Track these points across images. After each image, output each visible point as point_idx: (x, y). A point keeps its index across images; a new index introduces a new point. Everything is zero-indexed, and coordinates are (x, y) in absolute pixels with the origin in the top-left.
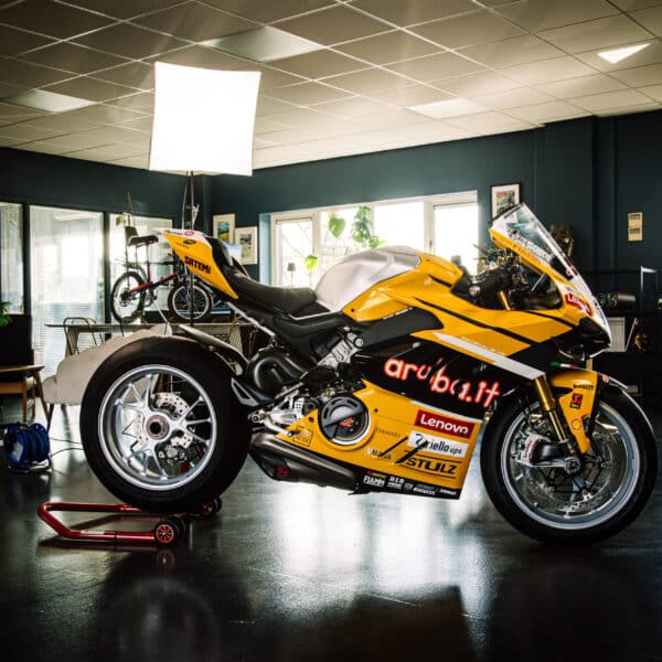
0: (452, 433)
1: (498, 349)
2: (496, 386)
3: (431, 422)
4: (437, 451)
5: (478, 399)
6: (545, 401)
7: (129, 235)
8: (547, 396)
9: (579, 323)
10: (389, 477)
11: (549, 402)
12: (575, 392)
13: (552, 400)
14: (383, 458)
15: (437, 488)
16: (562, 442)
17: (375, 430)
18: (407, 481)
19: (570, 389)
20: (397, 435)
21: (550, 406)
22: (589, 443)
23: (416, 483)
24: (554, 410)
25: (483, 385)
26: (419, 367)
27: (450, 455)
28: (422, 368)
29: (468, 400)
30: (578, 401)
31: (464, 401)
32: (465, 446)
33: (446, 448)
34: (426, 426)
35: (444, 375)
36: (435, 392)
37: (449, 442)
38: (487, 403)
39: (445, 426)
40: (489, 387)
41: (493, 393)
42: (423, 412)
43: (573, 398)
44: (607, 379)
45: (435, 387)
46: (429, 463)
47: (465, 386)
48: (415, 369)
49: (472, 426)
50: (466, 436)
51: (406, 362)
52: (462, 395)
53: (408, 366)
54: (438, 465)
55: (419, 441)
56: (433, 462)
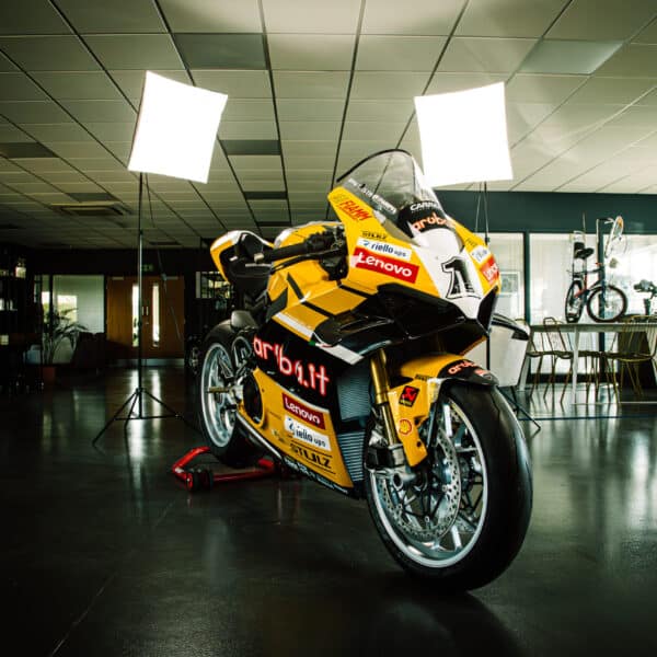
0: (307, 420)
2: (322, 370)
3: (292, 407)
4: (303, 439)
5: (313, 385)
6: (378, 390)
7: (575, 249)
8: (382, 386)
9: (376, 291)
10: (295, 462)
11: (382, 393)
12: (410, 384)
13: (387, 392)
14: (281, 440)
15: (330, 482)
16: (390, 448)
17: (267, 410)
18: (309, 470)
19: (410, 380)
20: (280, 418)
21: (383, 398)
22: (425, 454)
23: (315, 473)
24: (387, 404)
25: (312, 368)
26: (274, 346)
27: (317, 445)
28: (277, 347)
29: (306, 384)
30: (410, 396)
31: (303, 385)
32: (325, 439)
33: (309, 437)
34: (290, 411)
35: (284, 355)
36: (282, 374)
37: (311, 431)
38: (323, 391)
39: (301, 412)
40: (318, 371)
41: (323, 378)
42: (284, 396)
43: (404, 392)
44: (456, 369)
45: (281, 368)
46: (305, 452)
47: (300, 369)
48: (271, 348)
49: (320, 415)
50: (321, 426)
51: (263, 341)
52: (300, 379)
53: (265, 345)
54: (314, 456)
55: (291, 426)
56: (308, 451)
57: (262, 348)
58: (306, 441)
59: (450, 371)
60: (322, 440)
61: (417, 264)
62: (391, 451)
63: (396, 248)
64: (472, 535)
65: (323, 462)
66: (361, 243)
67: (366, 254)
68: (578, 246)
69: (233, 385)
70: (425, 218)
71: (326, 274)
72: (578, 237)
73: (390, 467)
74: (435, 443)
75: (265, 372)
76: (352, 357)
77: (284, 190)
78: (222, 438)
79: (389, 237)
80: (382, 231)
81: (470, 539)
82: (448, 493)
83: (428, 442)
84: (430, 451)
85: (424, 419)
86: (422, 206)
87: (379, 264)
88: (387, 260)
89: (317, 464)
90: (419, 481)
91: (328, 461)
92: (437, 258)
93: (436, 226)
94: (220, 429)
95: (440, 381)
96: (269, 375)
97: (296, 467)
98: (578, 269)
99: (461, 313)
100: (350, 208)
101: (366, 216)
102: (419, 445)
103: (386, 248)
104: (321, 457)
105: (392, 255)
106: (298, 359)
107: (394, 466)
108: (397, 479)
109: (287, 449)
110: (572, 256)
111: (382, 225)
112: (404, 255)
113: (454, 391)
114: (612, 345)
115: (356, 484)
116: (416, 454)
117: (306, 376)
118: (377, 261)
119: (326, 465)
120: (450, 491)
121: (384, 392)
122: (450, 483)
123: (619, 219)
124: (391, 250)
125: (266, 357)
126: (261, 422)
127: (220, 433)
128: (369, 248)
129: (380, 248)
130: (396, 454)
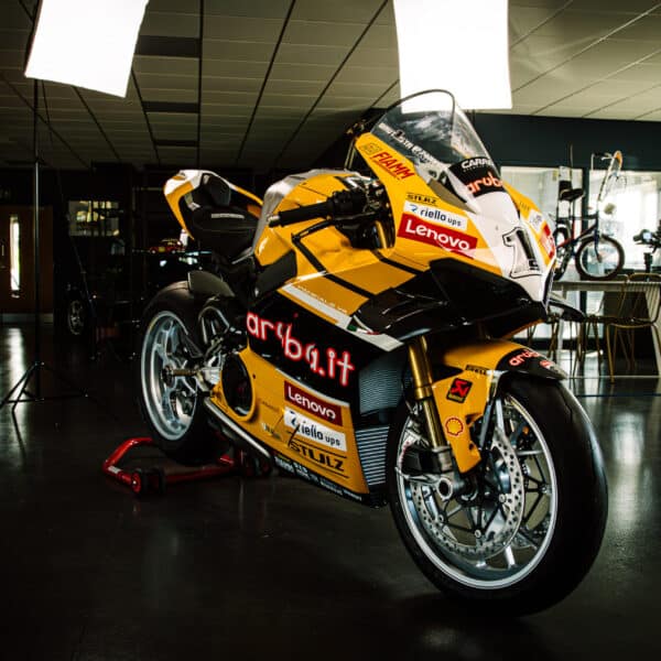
0: (318, 414)
1: (338, 305)
2: (346, 357)
3: (297, 398)
4: (310, 437)
5: (331, 373)
6: (419, 383)
7: (560, 190)
8: (423, 377)
9: (428, 268)
10: (292, 462)
11: (423, 387)
12: (460, 376)
13: (429, 385)
14: (276, 437)
15: (339, 487)
16: (435, 450)
17: (258, 401)
18: (310, 471)
19: (460, 371)
20: (277, 410)
21: (424, 392)
22: (479, 458)
23: (319, 476)
24: (431, 399)
25: (332, 354)
26: (276, 326)
27: (329, 444)
28: (280, 326)
29: (321, 372)
30: (461, 390)
31: (317, 373)
32: (341, 437)
33: (319, 435)
34: (295, 403)
35: (292, 336)
36: (289, 359)
37: (320, 427)
38: (344, 381)
39: (311, 405)
40: (339, 357)
41: (346, 365)
42: (287, 384)
43: (454, 386)
44: (518, 360)
45: (287, 352)
46: (311, 452)
47: (315, 354)
48: (272, 326)
49: (337, 409)
50: (338, 422)
51: (261, 318)
52: (314, 366)
53: (264, 323)
54: (322, 456)
55: (293, 421)
56: (314, 450)
57: (258, 326)
58: (313, 439)
59: (511, 362)
60: (336, 438)
61: (474, 235)
62: (436, 455)
63: (449, 215)
64: (535, 553)
65: (334, 463)
66: (408, 208)
67: (416, 222)
68: (564, 185)
69: (202, 366)
70: (480, 179)
71: (345, 238)
72: (564, 173)
73: (433, 473)
74: (490, 446)
75: (260, 355)
76: (387, 343)
77: (196, 101)
78: (172, 429)
79: (439, 202)
80: (431, 194)
81: (533, 557)
82: (507, 503)
83: (482, 443)
84: (484, 454)
85: (476, 418)
86: (476, 164)
87: (432, 234)
88: (440, 230)
89: (325, 465)
90: (467, 490)
91: (340, 463)
92: (497, 229)
93: (493, 189)
94: (168, 418)
95: (498, 374)
96: (266, 358)
97: (290, 468)
98: (564, 214)
99: (525, 294)
100: (387, 162)
101: (407, 174)
102: (471, 447)
103: (438, 215)
104: (332, 457)
105: (445, 224)
106: (310, 343)
107: (440, 472)
108: (444, 488)
109: (282, 447)
110: (557, 197)
111: (428, 185)
112: (459, 224)
113: (515, 385)
114: (595, 305)
115: (372, 489)
116: (467, 458)
117: (323, 362)
118: (430, 231)
119: (338, 467)
120: (510, 501)
121: (426, 385)
122: (509, 491)
123: (618, 154)
124: (443, 218)
125: (263, 336)
126: (249, 414)
127: (168, 423)
128: (417, 214)
129: (430, 214)
130: (442, 458)
